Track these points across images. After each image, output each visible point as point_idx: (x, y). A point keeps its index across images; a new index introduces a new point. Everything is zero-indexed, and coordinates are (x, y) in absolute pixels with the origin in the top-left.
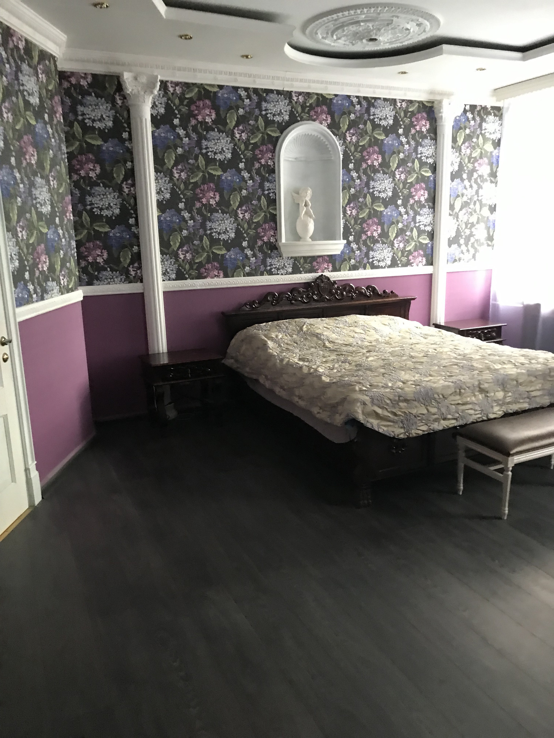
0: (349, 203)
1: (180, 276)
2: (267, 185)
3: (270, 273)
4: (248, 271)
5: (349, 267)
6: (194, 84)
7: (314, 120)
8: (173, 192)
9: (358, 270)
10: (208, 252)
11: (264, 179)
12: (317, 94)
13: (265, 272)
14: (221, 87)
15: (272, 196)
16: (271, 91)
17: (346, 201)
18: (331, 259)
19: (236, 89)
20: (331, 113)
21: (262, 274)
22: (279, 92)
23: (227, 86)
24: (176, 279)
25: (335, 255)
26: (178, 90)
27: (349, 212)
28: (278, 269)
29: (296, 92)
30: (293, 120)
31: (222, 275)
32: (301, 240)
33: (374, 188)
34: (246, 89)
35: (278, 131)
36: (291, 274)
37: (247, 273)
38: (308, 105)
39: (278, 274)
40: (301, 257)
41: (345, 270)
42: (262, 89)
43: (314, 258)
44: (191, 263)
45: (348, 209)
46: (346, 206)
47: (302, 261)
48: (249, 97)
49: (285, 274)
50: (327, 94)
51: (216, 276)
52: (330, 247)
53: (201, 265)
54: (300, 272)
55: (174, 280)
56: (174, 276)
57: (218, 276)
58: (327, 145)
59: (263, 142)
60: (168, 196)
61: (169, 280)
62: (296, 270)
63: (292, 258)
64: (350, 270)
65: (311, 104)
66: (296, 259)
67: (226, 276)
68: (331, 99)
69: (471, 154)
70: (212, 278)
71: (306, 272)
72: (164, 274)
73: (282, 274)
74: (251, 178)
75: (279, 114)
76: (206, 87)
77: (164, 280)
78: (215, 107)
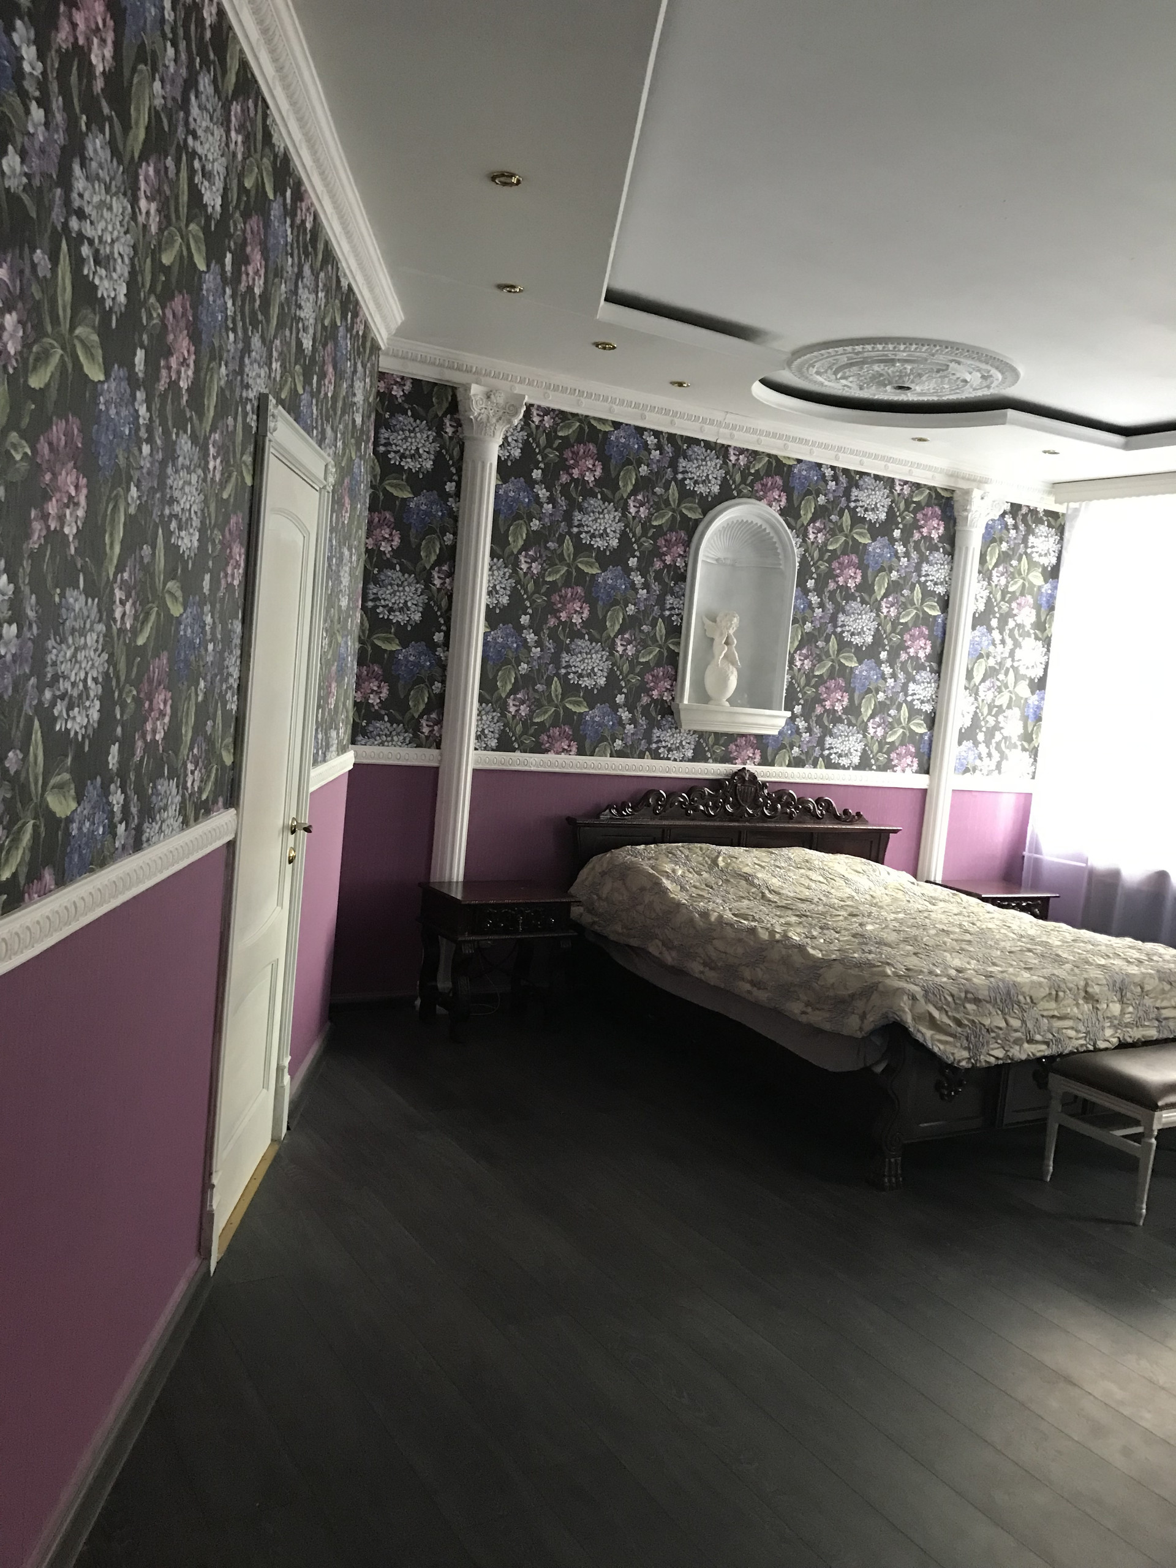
0: (799, 648)
1: (504, 745)
2: (670, 600)
3: (656, 756)
4: (618, 748)
5: (789, 761)
6: (574, 415)
7: (760, 499)
8: (514, 594)
9: (803, 766)
10: (556, 706)
11: (666, 590)
12: (769, 455)
13: (647, 753)
14: (617, 425)
15: (677, 620)
16: (696, 441)
17: (796, 643)
18: (760, 742)
19: (640, 430)
20: (787, 489)
21: (641, 756)
22: (708, 445)
23: (627, 425)
24: (498, 749)
25: (769, 736)
26: (548, 422)
27: (798, 663)
28: (670, 750)
29: (735, 448)
30: (726, 495)
31: (574, 749)
32: (711, 702)
33: (843, 626)
34: (657, 434)
35: (700, 510)
36: (690, 760)
37: (616, 751)
38: (752, 471)
39: (668, 759)
40: (710, 733)
41: (781, 766)
42: (682, 436)
43: (732, 738)
44: (527, 723)
45: (797, 657)
46: (795, 652)
47: (711, 740)
48: (659, 447)
49: (681, 761)
50: (784, 457)
51: (564, 750)
52: (762, 720)
53: (542, 728)
54: (706, 760)
55: (493, 750)
56: (494, 743)
57: (567, 751)
58: (775, 543)
59: (672, 526)
60: (505, 600)
61: (485, 749)
62: (699, 756)
63: (695, 732)
64: (788, 766)
65: (757, 471)
66: (701, 734)
67: (581, 752)
68: (790, 466)
69: (1006, 586)
70: (558, 753)
71: (715, 761)
72: (478, 738)
73: (675, 760)
74: (646, 586)
75: (703, 482)
76: (593, 422)
77: (476, 749)
78: (603, 457)
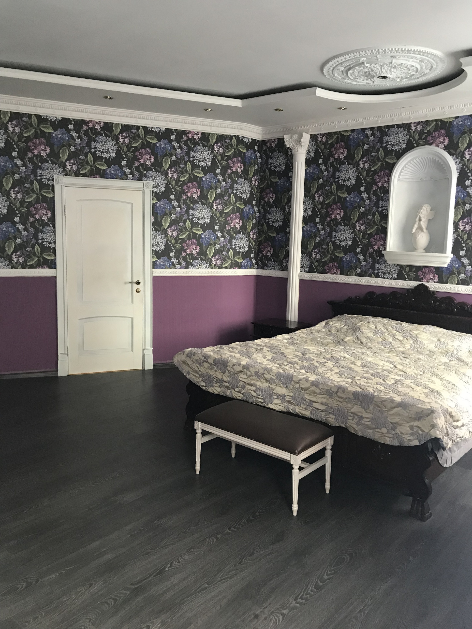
0: (462, 218)
1: (311, 270)
2: (381, 203)
3: (377, 276)
4: (359, 272)
5: (458, 281)
6: (335, 133)
7: (430, 144)
8: (313, 210)
9: (468, 285)
10: (331, 254)
11: (379, 199)
12: (436, 120)
13: (373, 275)
14: (353, 131)
15: (385, 212)
16: (393, 126)
17: (459, 217)
18: (438, 270)
19: (363, 130)
20: (449, 135)
21: (370, 276)
22: (399, 126)
23: (357, 129)
24: (309, 272)
25: (444, 267)
26: (324, 139)
27: (462, 228)
28: (384, 274)
29: (414, 123)
30: (410, 147)
31: (339, 272)
34: (372, 129)
35: (396, 158)
36: (395, 279)
38: (426, 131)
39: (384, 278)
40: (407, 266)
41: (452, 283)
42: (384, 126)
43: (419, 268)
44: (319, 261)
45: (460, 224)
46: (459, 221)
47: (407, 269)
48: (373, 134)
49: (390, 279)
50: (446, 118)
51: (335, 273)
53: (325, 263)
54: (405, 279)
56: (307, 269)
58: (443, 165)
59: (381, 169)
60: (310, 213)
61: (304, 272)
62: (401, 277)
63: (398, 265)
64: (458, 284)
65: (429, 131)
66: (401, 266)
67: (342, 274)
68: (451, 123)
70: (332, 274)
71: (410, 280)
72: (301, 267)
73: (387, 278)
74: (369, 198)
75: (397, 144)
76: (343, 133)
77: (301, 272)
78: (347, 147)
